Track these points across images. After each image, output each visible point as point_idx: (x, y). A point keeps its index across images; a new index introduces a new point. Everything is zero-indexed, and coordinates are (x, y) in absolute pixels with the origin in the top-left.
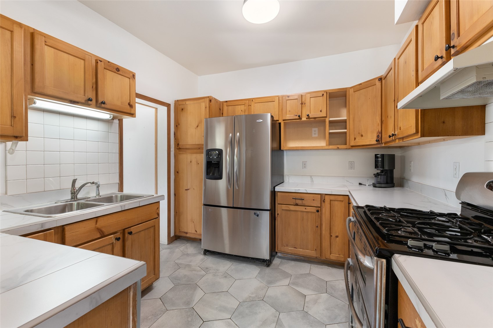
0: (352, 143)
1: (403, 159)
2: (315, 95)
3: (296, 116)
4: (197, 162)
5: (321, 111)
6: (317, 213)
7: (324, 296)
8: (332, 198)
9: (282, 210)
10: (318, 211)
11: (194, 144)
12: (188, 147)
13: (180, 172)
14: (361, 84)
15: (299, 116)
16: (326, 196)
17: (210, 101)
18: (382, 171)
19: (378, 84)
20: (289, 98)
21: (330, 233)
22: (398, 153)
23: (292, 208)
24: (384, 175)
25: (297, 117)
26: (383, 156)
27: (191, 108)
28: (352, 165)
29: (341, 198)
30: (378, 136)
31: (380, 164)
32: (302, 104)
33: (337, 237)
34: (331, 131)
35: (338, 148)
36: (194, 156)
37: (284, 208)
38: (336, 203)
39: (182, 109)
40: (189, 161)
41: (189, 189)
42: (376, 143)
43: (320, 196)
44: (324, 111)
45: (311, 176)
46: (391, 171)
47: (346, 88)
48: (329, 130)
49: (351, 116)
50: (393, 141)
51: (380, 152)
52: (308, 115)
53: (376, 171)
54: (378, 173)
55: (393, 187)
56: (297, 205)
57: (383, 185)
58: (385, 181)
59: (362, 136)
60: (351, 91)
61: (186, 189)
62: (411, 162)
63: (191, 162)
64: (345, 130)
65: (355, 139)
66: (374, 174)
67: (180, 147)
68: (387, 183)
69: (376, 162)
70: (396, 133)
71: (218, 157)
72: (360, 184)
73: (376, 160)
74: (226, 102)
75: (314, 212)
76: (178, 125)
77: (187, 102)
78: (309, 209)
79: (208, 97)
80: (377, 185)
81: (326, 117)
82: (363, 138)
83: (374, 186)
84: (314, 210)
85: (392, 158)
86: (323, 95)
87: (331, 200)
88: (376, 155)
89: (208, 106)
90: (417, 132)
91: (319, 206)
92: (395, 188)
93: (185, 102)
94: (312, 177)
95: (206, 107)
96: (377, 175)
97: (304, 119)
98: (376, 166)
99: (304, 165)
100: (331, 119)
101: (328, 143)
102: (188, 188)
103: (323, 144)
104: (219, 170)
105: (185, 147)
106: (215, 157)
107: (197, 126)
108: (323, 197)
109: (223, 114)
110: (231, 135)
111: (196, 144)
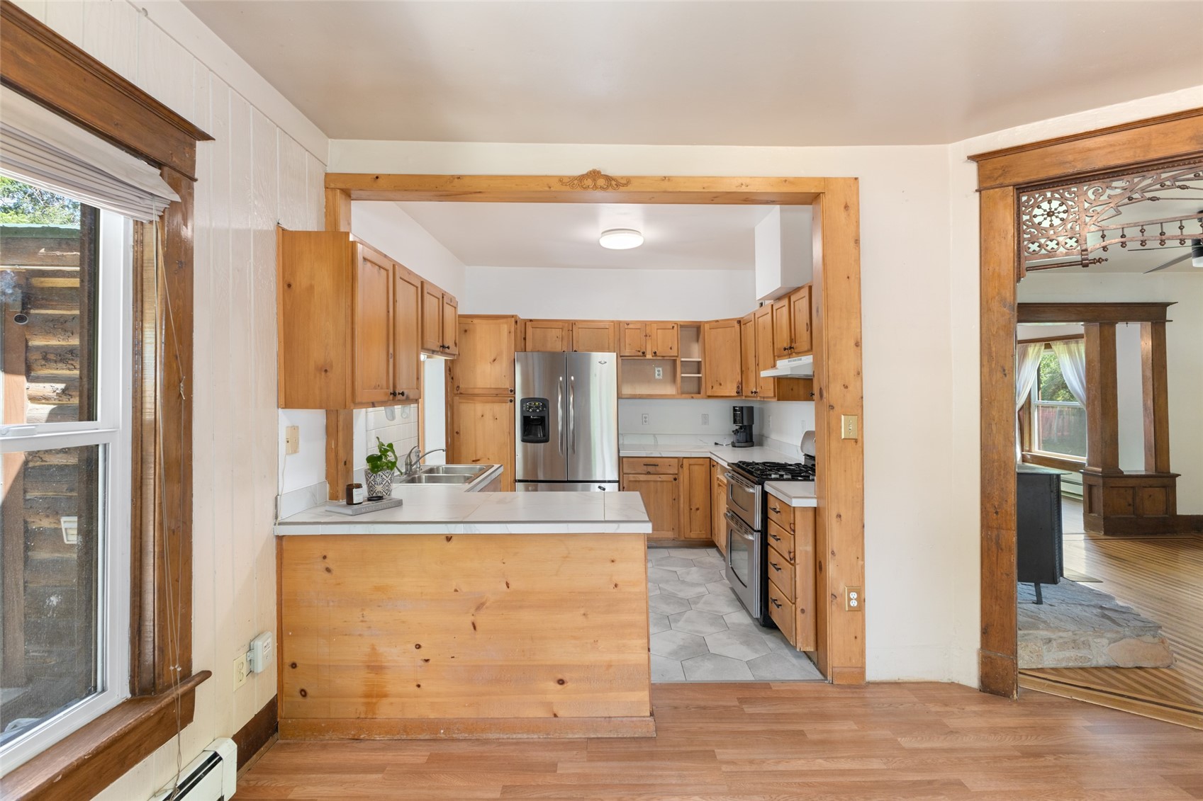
0: (709, 393)
1: (762, 411)
2: (663, 326)
3: (639, 351)
4: (494, 417)
5: (671, 348)
6: (674, 482)
7: (694, 569)
8: (692, 461)
9: (630, 481)
10: (675, 479)
11: (489, 387)
12: (477, 391)
13: (461, 433)
14: (717, 321)
15: (643, 353)
16: (684, 460)
17: (516, 322)
18: (741, 428)
19: (737, 326)
20: (630, 326)
21: (690, 506)
22: (756, 406)
23: (642, 478)
24: (744, 432)
25: (640, 354)
26: (742, 408)
27: (481, 329)
28: (705, 419)
29: (701, 461)
30: (738, 387)
31: (738, 418)
32: (646, 336)
33: (698, 509)
34: (683, 375)
35: (692, 398)
36: (488, 406)
37: (632, 479)
38: (695, 467)
39: (466, 331)
40: (479, 414)
41: (479, 460)
42: (736, 394)
43: (676, 460)
44: (675, 348)
45: (654, 435)
46: (750, 427)
47: (700, 322)
48: (682, 373)
49: (707, 359)
50: (754, 397)
51: (738, 404)
52: (655, 353)
53: (735, 427)
54: (737, 430)
55: (752, 446)
56: (649, 473)
57: (743, 444)
58: (745, 439)
59: (720, 384)
60: (707, 326)
61: (474, 459)
62: (769, 416)
63: (482, 416)
64: (700, 375)
65: (712, 387)
66: (733, 431)
67: (461, 390)
68: (747, 442)
69: (735, 415)
70: (758, 390)
71: (543, 410)
72: (716, 444)
73: (734, 414)
74: (531, 320)
75: (670, 481)
77: (476, 321)
78: (664, 477)
79: (513, 316)
80: (737, 444)
81: (677, 356)
82: (721, 387)
83: (734, 446)
84: (671, 478)
85: (751, 409)
86: (673, 327)
87: (690, 465)
88: (734, 407)
89: (513, 330)
90: (775, 396)
91: (676, 472)
92: (755, 447)
93: (470, 320)
94: (657, 436)
95: (510, 332)
96: (736, 432)
97: (649, 356)
98: (735, 422)
99: (644, 419)
100: (683, 359)
101: (679, 392)
102: (477, 459)
103: (670, 390)
104: (544, 429)
105: (470, 391)
106: (538, 411)
107: (494, 360)
108: (680, 461)
109: (525, 339)
110: (561, 379)
111: (492, 387)
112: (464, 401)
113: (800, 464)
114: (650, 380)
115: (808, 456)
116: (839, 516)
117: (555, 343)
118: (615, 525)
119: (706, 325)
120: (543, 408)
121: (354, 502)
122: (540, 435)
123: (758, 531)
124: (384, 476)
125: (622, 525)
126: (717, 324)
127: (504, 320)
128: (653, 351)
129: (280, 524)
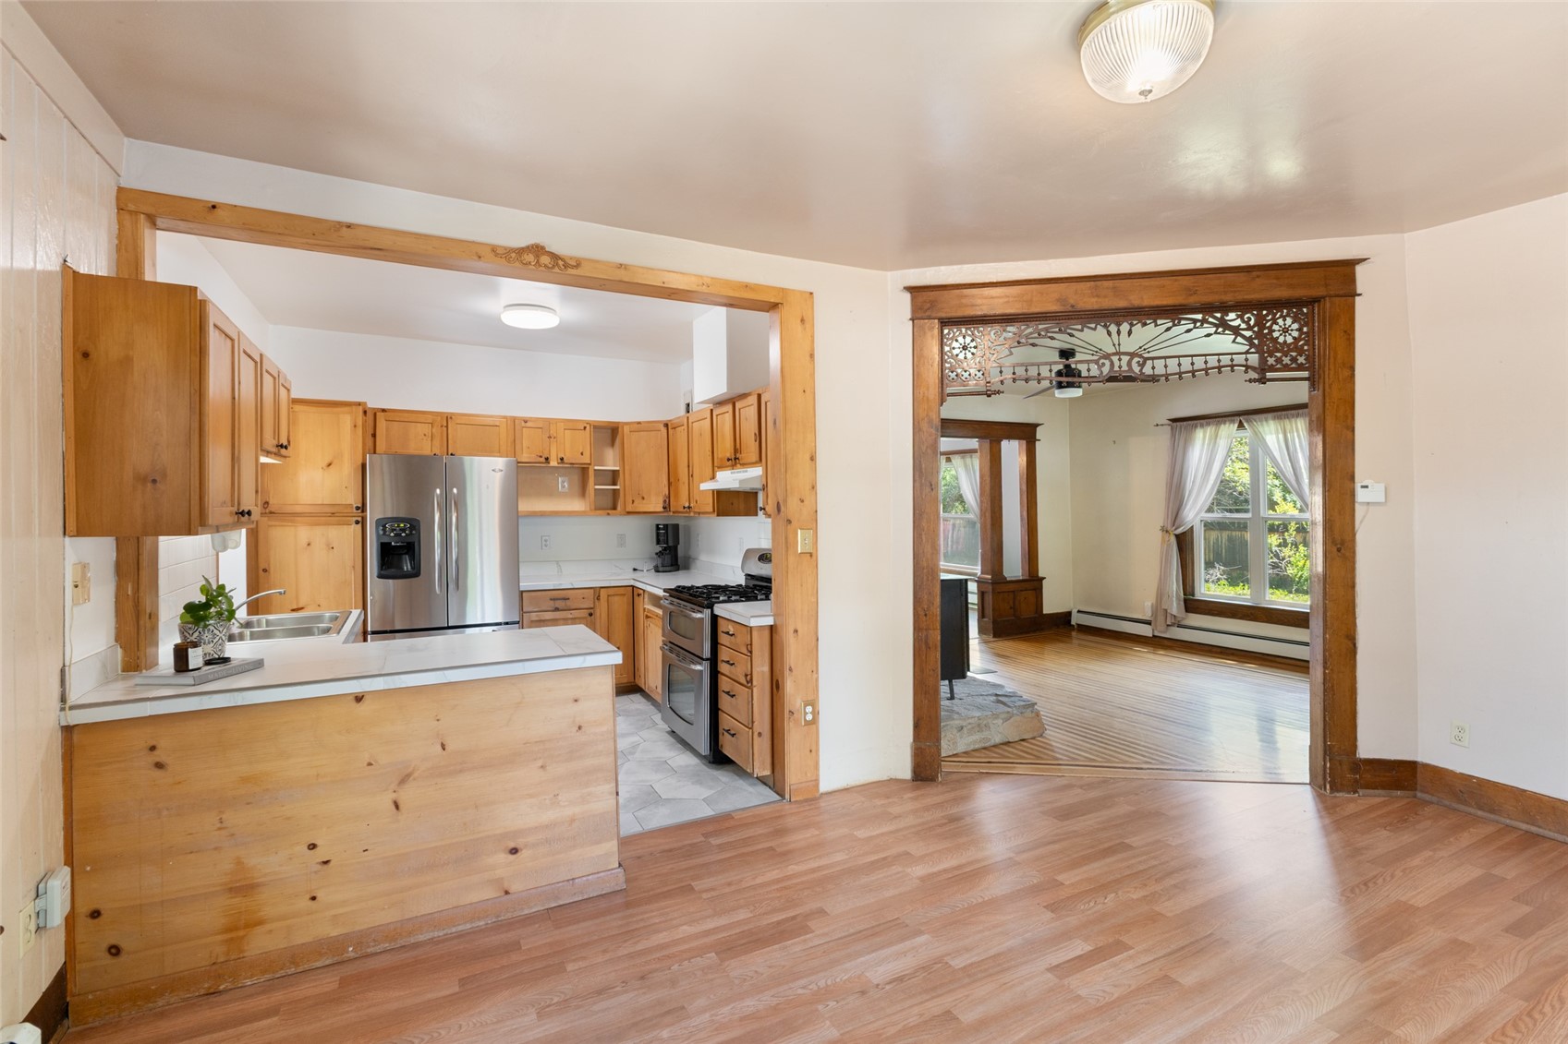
0: (627, 509)
1: (688, 529)
2: (572, 425)
3: (541, 457)
4: (328, 545)
5: (582, 454)
6: (589, 618)
8: (611, 591)
9: (532, 621)
10: (591, 615)
11: (320, 503)
12: (298, 509)
13: (272, 570)
14: (639, 423)
15: (547, 459)
16: (602, 590)
18: (665, 549)
19: (664, 430)
20: (528, 424)
22: (681, 523)
23: (548, 615)
24: (669, 554)
25: (543, 460)
26: (666, 526)
28: (622, 540)
29: (622, 591)
30: (665, 501)
31: (661, 538)
32: (550, 437)
34: (597, 487)
35: (608, 514)
36: (319, 531)
37: (535, 618)
38: (616, 598)
40: (303, 542)
41: (302, 608)
42: (662, 510)
43: (592, 590)
44: (587, 454)
45: (557, 562)
46: (675, 549)
47: (617, 423)
48: (595, 485)
49: (627, 468)
50: (687, 512)
51: (663, 521)
52: (562, 459)
53: (658, 549)
54: (660, 551)
55: (678, 570)
56: (557, 609)
57: (668, 569)
58: (670, 562)
59: (643, 498)
60: (626, 429)
61: (296, 607)
62: (698, 535)
63: (309, 544)
64: (618, 487)
65: (633, 501)
66: (657, 554)
67: (271, 508)
68: (672, 565)
69: (658, 535)
70: (692, 505)
71: (411, 534)
72: (635, 570)
73: (657, 533)
74: (384, 410)
75: (586, 617)
78: (576, 613)
79: (359, 404)
80: (661, 569)
81: (590, 464)
82: (644, 501)
83: (657, 570)
84: (584, 613)
85: (676, 527)
86: (585, 428)
87: (608, 596)
88: (657, 525)
89: (360, 423)
90: (714, 511)
91: (592, 606)
92: (681, 568)
94: (560, 563)
95: (355, 426)
96: (659, 554)
97: (553, 463)
98: (658, 542)
99: (544, 543)
100: (596, 468)
101: (593, 507)
102: (300, 606)
103: (577, 505)
104: (412, 558)
105: (289, 509)
106: (403, 535)
107: (330, 465)
108: (597, 592)
109: (374, 435)
110: (438, 491)
111: (325, 503)
112: (277, 523)
113: (741, 585)
114: (551, 493)
115: (749, 575)
116: (796, 631)
117: (421, 443)
118: (580, 659)
119: (625, 427)
120: (411, 532)
121: (190, 668)
122: (407, 567)
123: (707, 659)
124: (215, 631)
125: (588, 657)
126: (639, 427)
127: (346, 409)
128: (560, 456)
129: (72, 708)
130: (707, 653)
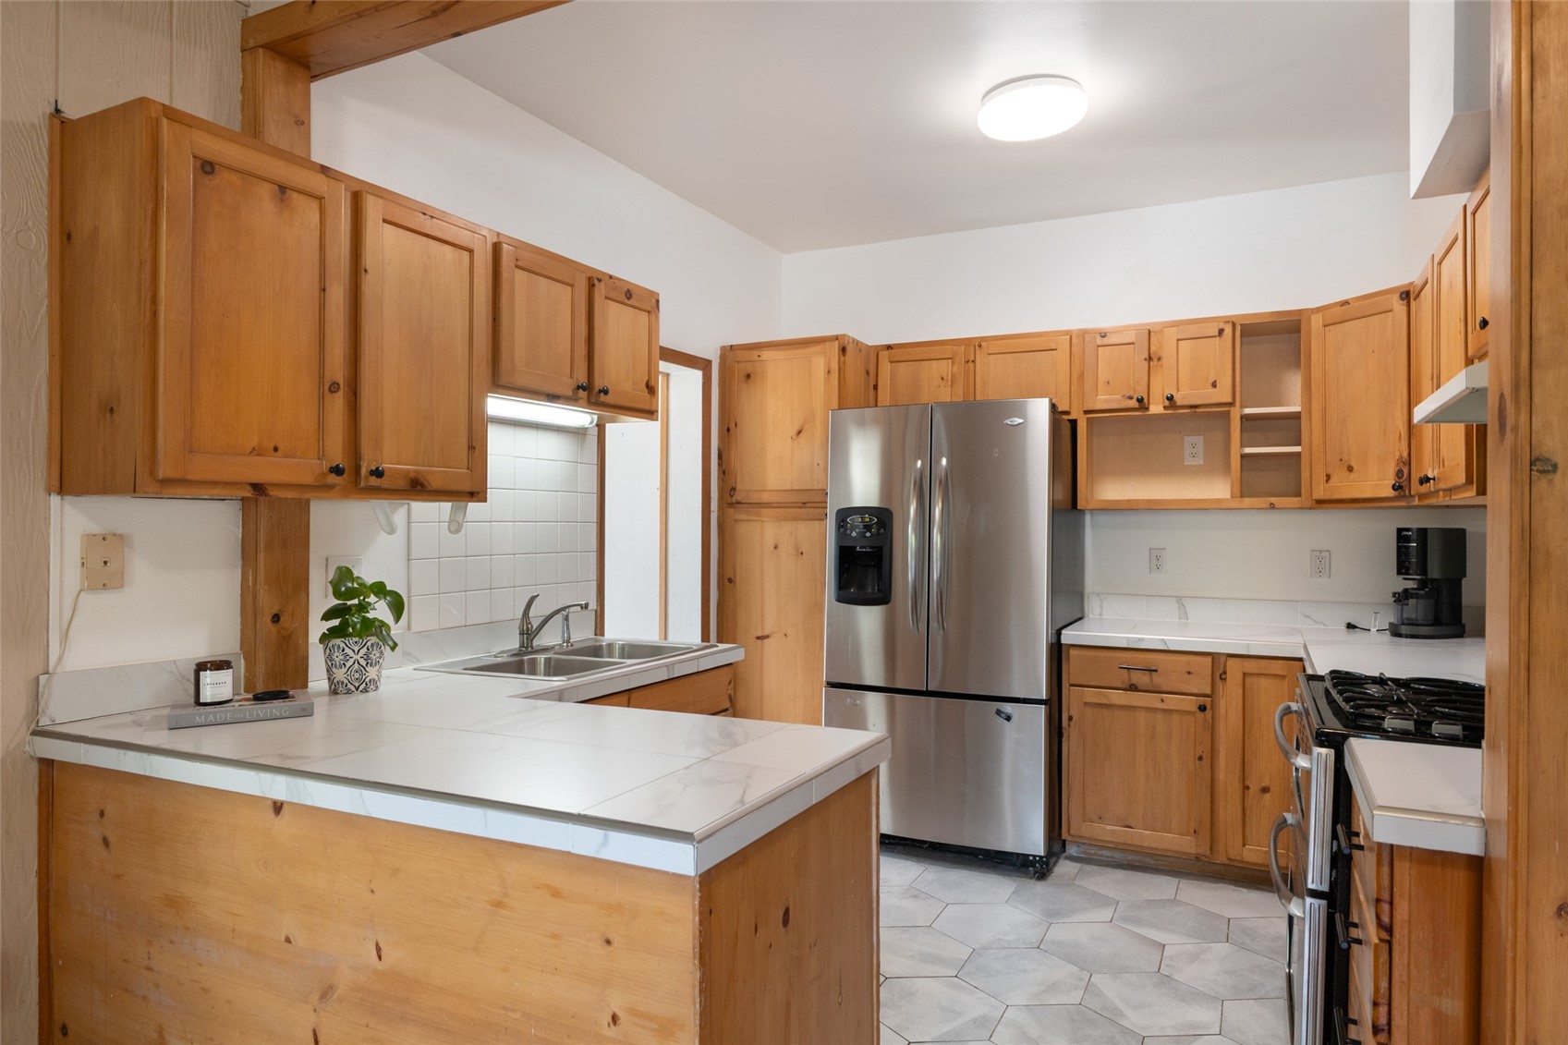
0: (1320, 493)
2: (1193, 331)
3: (1131, 398)
4: (797, 548)
5: (1214, 385)
6: (1200, 715)
8: (1251, 666)
9: (1085, 704)
10: (1202, 708)
11: (789, 488)
12: (766, 498)
13: (738, 581)
14: (1346, 303)
15: (1140, 401)
16: (1231, 662)
17: (844, 350)
18: (1421, 585)
19: (1399, 307)
20: (1106, 341)
21: (1244, 779)
23: (1118, 697)
24: (1426, 596)
25: (1134, 403)
26: (1423, 533)
27: (776, 368)
28: (1321, 562)
29: (1278, 668)
30: (1399, 473)
31: (1413, 560)
32: (1150, 359)
33: (1265, 790)
34: (1248, 450)
35: (1272, 506)
36: (787, 527)
37: (1089, 700)
38: (1264, 682)
39: (748, 376)
40: (769, 543)
41: (768, 637)
42: (1391, 493)
43: (1209, 660)
44: (1225, 383)
45: (1179, 599)
46: (1454, 585)
47: (1300, 312)
48: (1242, 446)
49: (1316, 406)
50: (1431, 492)
51: (1414, 522)
52: (1170, 398)
53: (1401, 584)
54: (1406, 591)
55: (1458, 635)
56: (1133, 688)
57: (1423, 630)
58: (1434, 617)
59: (1350, 469)
60: (1316, 322)
61: (760, 634)
63: (776, 547)
64: (1297, 449)
65: (1328, 477)
66: (1394, 594)
67: (738, 497)
68: (1437, 622)
69: (1401, 552)
70: (1436, 473)
71: (878, 534)
72: (1350, 626)
73: (1399, 548)
74: (889, 347)
75: (1189, 713)
76: (732, 426)
77: (766, 355)
78: (1173, 702)
79: (837, 338)
80: (1404, 629)
81: (1232, 404)
82: (1352, 475)
83: (1395, 632)
84: (1190, 704)
86: (1221, 332)
87: (1245, 674)
88: (1400, 531)
89: (835, 367)
91: (1208, 691)
92: (1467, 640)
93: (756, 353)
94: (1184, 601)
95: (829, 372)
96: (1402, 598)
97: (1156, 408)
98: (1402, 569)
99: (1154, 562)
100: (1248, 411)
101: (1237, 491)
102: (766, 633)
103: (1219, 489)
104: (880, 577)
105: (755, 498)
106: (868, 534)
107: (799, 432)
108: (1218, 663)
109: (876, 387)
111: (795, 488)
112: (743, 517)
114: (1172, 467)
117: (938, 388)
119: (1313, 317)
120: (878, 530)
122: (874, 588)
123: (1315, 894)
126: (1345, 312)
127: (819, 348)
128: (1167, 393)
129: (42, 733)
130: (1316, 874)
